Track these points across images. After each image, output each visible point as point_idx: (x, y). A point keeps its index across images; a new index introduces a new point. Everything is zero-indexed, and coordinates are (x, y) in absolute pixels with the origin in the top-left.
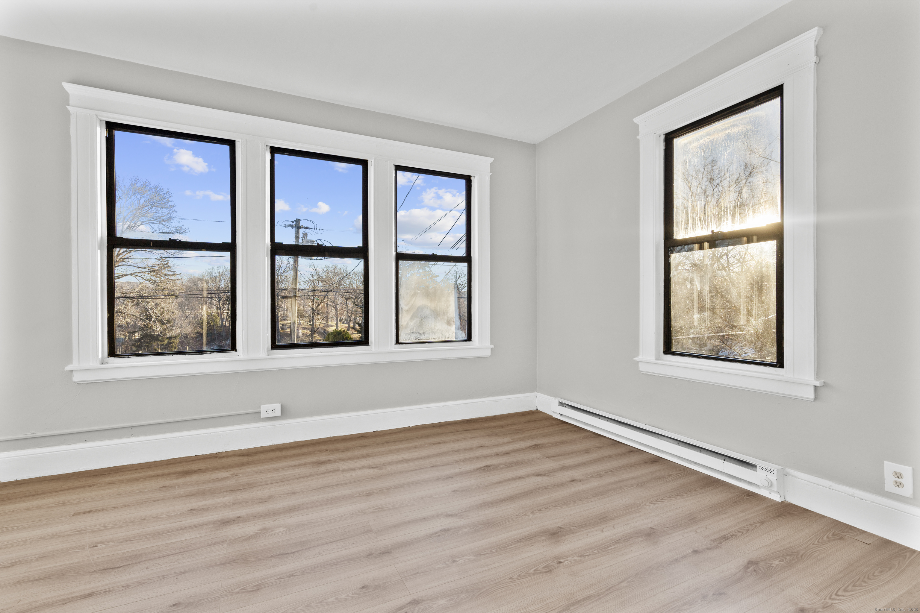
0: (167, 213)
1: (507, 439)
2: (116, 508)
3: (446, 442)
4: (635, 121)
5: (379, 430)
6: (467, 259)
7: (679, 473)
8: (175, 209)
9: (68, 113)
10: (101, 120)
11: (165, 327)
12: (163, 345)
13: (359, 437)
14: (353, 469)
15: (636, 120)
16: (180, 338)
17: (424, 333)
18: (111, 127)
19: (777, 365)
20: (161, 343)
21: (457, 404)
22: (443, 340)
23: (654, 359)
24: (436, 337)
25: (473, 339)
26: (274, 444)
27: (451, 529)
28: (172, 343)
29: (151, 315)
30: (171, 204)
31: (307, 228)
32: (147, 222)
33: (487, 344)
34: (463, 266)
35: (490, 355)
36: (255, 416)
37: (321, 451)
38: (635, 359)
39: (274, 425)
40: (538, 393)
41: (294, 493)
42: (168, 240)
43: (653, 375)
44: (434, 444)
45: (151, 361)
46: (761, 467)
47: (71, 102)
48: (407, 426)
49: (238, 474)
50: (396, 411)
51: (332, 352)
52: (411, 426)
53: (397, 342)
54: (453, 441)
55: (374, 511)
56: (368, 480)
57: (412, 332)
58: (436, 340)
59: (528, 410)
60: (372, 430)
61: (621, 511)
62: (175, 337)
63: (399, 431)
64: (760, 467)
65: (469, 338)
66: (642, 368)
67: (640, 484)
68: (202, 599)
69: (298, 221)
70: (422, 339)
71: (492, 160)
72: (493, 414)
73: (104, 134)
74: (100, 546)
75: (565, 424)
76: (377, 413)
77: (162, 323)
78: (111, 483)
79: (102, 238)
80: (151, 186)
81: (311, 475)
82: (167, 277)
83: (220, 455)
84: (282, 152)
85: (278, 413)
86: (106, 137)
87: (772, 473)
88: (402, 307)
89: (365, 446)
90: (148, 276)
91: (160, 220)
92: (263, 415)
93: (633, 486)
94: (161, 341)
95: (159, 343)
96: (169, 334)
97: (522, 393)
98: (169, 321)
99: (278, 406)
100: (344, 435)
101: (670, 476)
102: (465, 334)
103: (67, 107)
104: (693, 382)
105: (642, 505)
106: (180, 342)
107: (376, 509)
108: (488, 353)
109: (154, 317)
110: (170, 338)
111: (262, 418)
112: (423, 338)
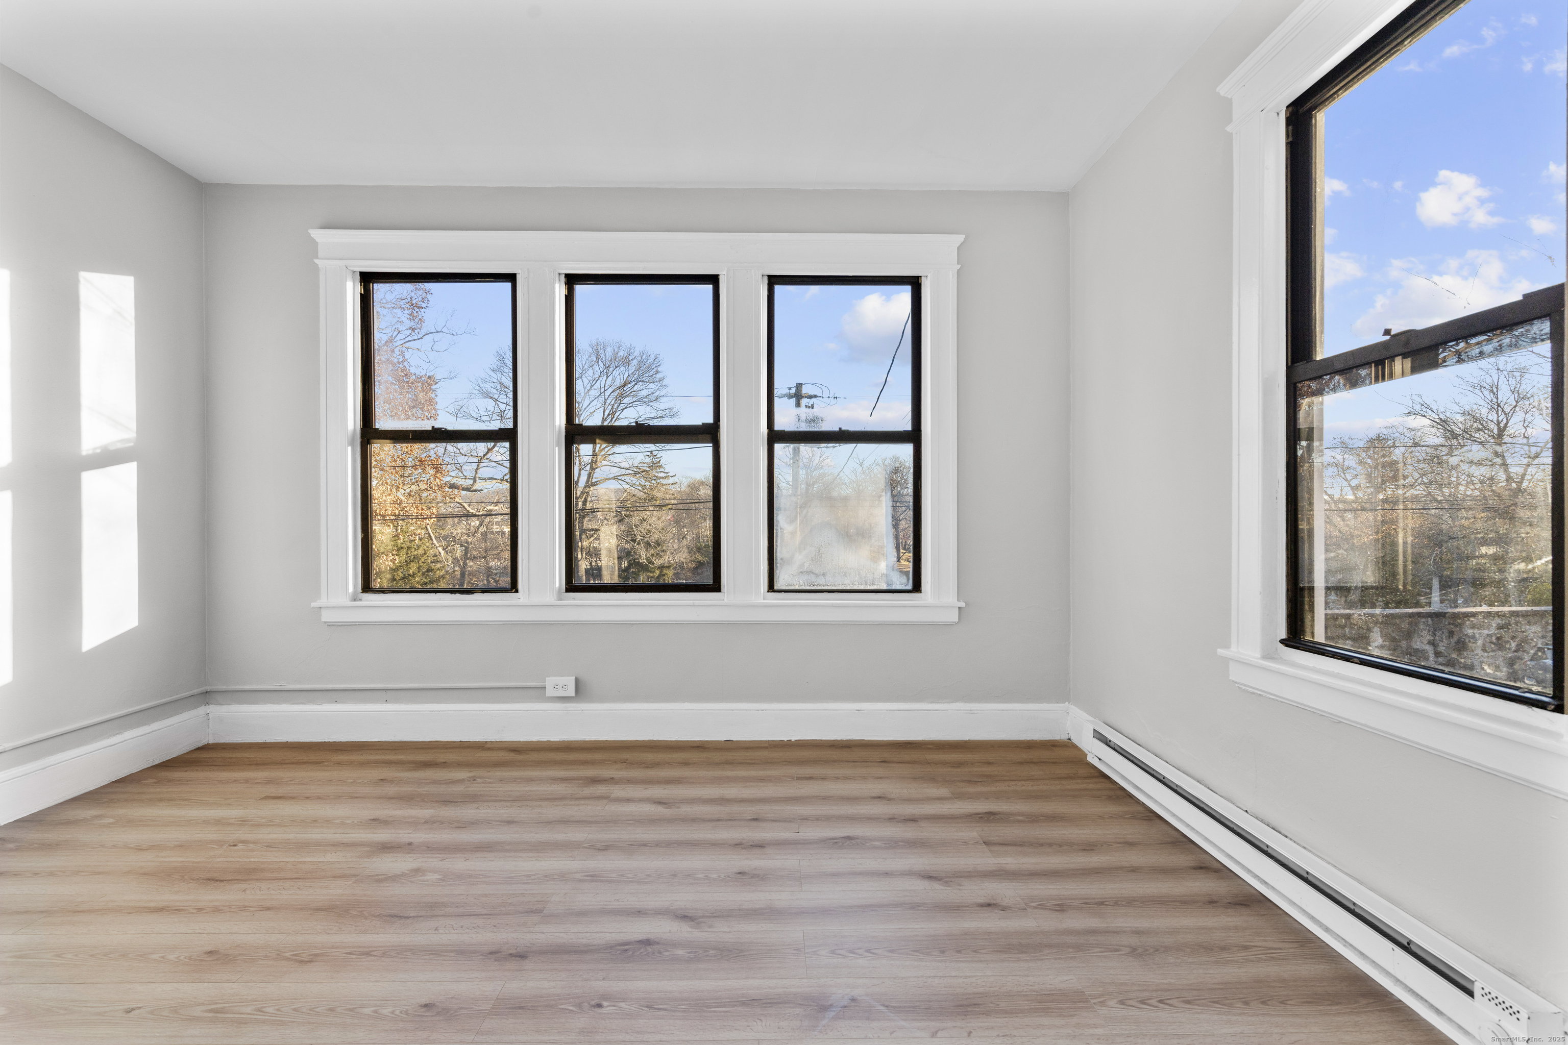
0: (656, 388)
1: (944, 791)
2: (308, 798)
3: (824, 779)
4: (1222, 93)
5: (734, 739)
6: (914, 436)
7: (1280, 949)
8: (665, 382)
9: (316, 268)
10: (354, 272)
11: (652, 551)
12: (652, 577)
13: (694, 747)
14: (628, 800)
15: (1223, 89)
16: (675, 568)
17: (824, 575)
18: (367, 279)
19: (1549, 703)
20: (651, 575)
21: (887, 710)
22: (862, 587)
23: (1259, 656)
24: (847, 581)
25: (923, 588)
26: (566, 740)
27: (658, 943)
28: (664, 575)
29: (635, 535)
30: (659, 376)
31: (810, 397)
32: (631, 405)
33: (951, 598)
34: (906, 450)
35: (957, 620)
36: (538, 692)
37: (615, 762)
38: (1220, 651)
39: (567, 711)
40: (1072, 706)
41: (510, 822)
42: (431, 429)
43: (1260, 695)
44: (799, 778)
45: (410, 601)
46: (1487, 990)
47: (320, 254)
48: (786, 739)
49: (478, 777)
50: (766, 710)
51: (659, 600)
52: (793, 739)
53: (771, 588)
54: (838, 778)
55: (583, 878)
56: (631, 822)
57: (801, 572)
58: (848, 588)
59: (1048, 739)
60: (723, 738)
61: (1028, 1000)
62: (668, 567)
63: (766, 745)
64: (1483, 989)
65: (917, 587)
66: (1236, 674)
67: (1140, 950)
68: (242, 954)
69: (799, 386)
70: (820, 585)
71: (960, 238)
72: (966, 738)
73: (359, 289)
74: (240, 846)
75: (1104, 780)
76: (732, 710)
77: (648, 545)
78: (339, 763)
79: (355, 430)
80: (635, 354)
81: (563, 798)
82: (659, 481)
83: (488, 746)
84: (580, 281)
85: (571, 692)
86: (361, 294)
87: (1514, 1016)
88: (782, 527)
89: (687, 764)
90: (634, 480)
91: (646, 400)
92: (550, 692)
93: (1117, 950)
94: (651, 572)
95: (648, 574)
96: (658, 562)
97: (1033, 703)
98: (658, 544)
99: (571, 682)
100: (674, 740)
101: (1248, 948)
102: (908, 579)
103: (316, 261)
104: (1340, 722)
105: (1093, 1001)
106: (675, 574)
107: (587, 876)
108: (954, 617)
109: (639, 538)
110: (661, 568)
111: (549, 697)
112: (822, 584)
